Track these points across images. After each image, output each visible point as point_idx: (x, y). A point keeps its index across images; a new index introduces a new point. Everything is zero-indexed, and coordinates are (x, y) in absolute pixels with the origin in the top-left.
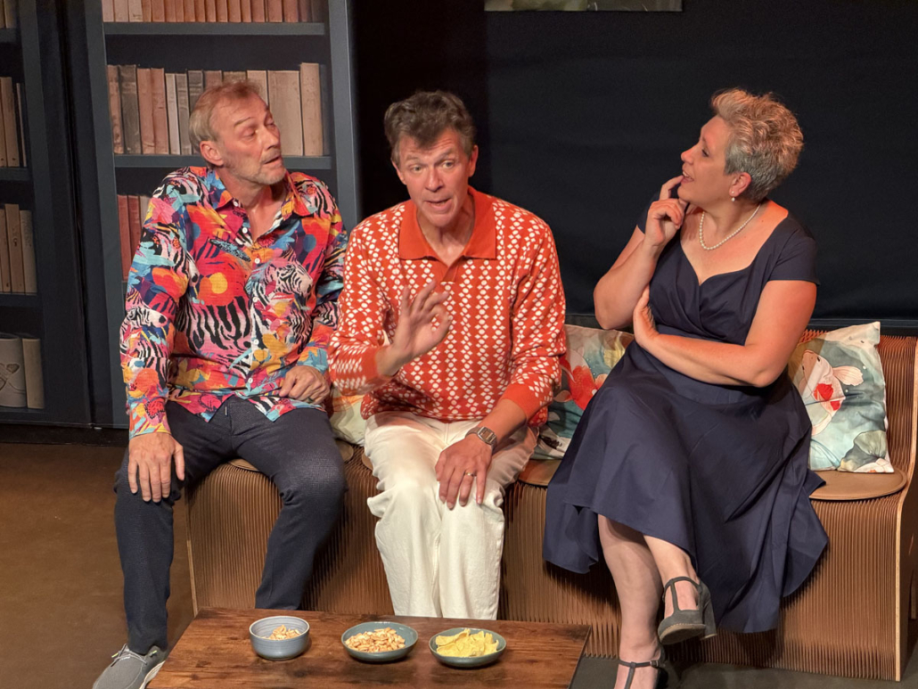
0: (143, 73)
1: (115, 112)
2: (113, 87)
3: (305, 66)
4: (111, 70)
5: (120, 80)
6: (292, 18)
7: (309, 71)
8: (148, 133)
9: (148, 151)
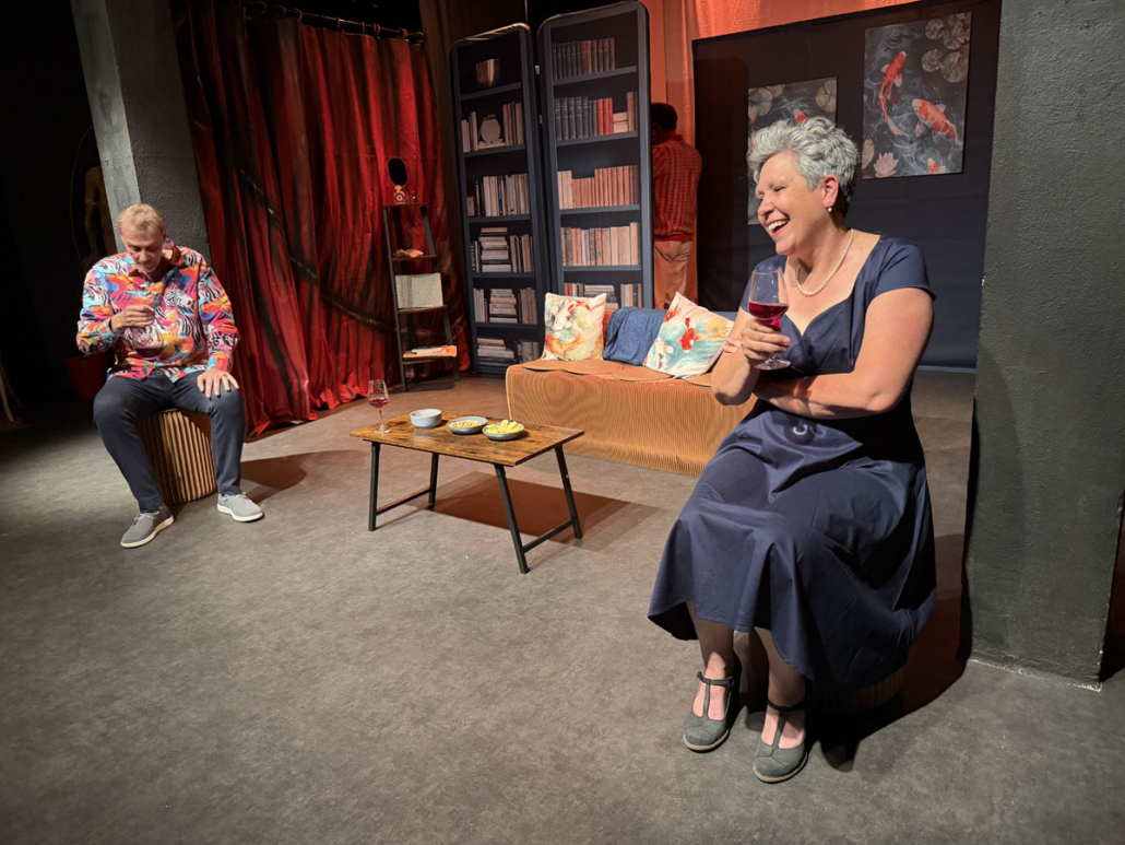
0: (573, 230)
1: (563, 248)
2: (563, 236)
3: (632, 224)
4: (562, 229)
5: (565, 234)
6: (627, 203)
7: (634, 226)
8: (575, 256)
9: (575, 264)
